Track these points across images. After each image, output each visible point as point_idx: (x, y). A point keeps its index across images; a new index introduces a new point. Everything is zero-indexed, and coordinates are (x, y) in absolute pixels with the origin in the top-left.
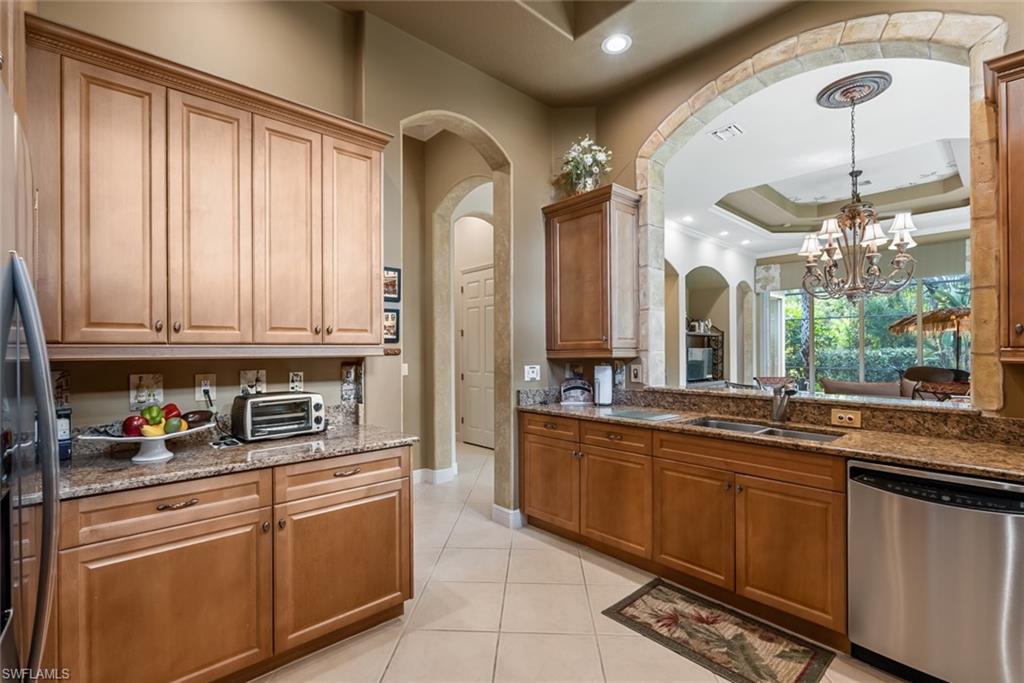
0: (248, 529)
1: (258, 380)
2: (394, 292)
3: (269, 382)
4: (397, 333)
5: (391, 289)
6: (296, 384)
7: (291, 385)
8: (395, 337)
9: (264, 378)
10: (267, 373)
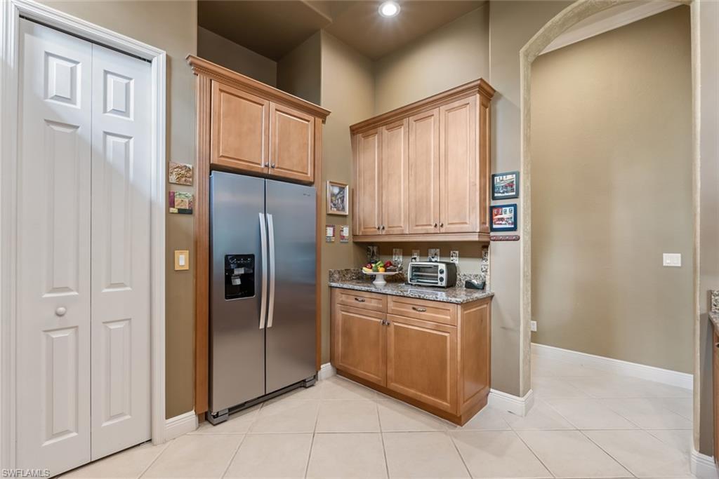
0: (379, 320)
1: (435, 254)
2: (512, 190)
3: (441, 256)
4: (515, 223)
5: (509, 188)
6: (454, 258)
7: (452, 258)
8: (513, 226)
9: (438, 253)
10: (440, 251)
